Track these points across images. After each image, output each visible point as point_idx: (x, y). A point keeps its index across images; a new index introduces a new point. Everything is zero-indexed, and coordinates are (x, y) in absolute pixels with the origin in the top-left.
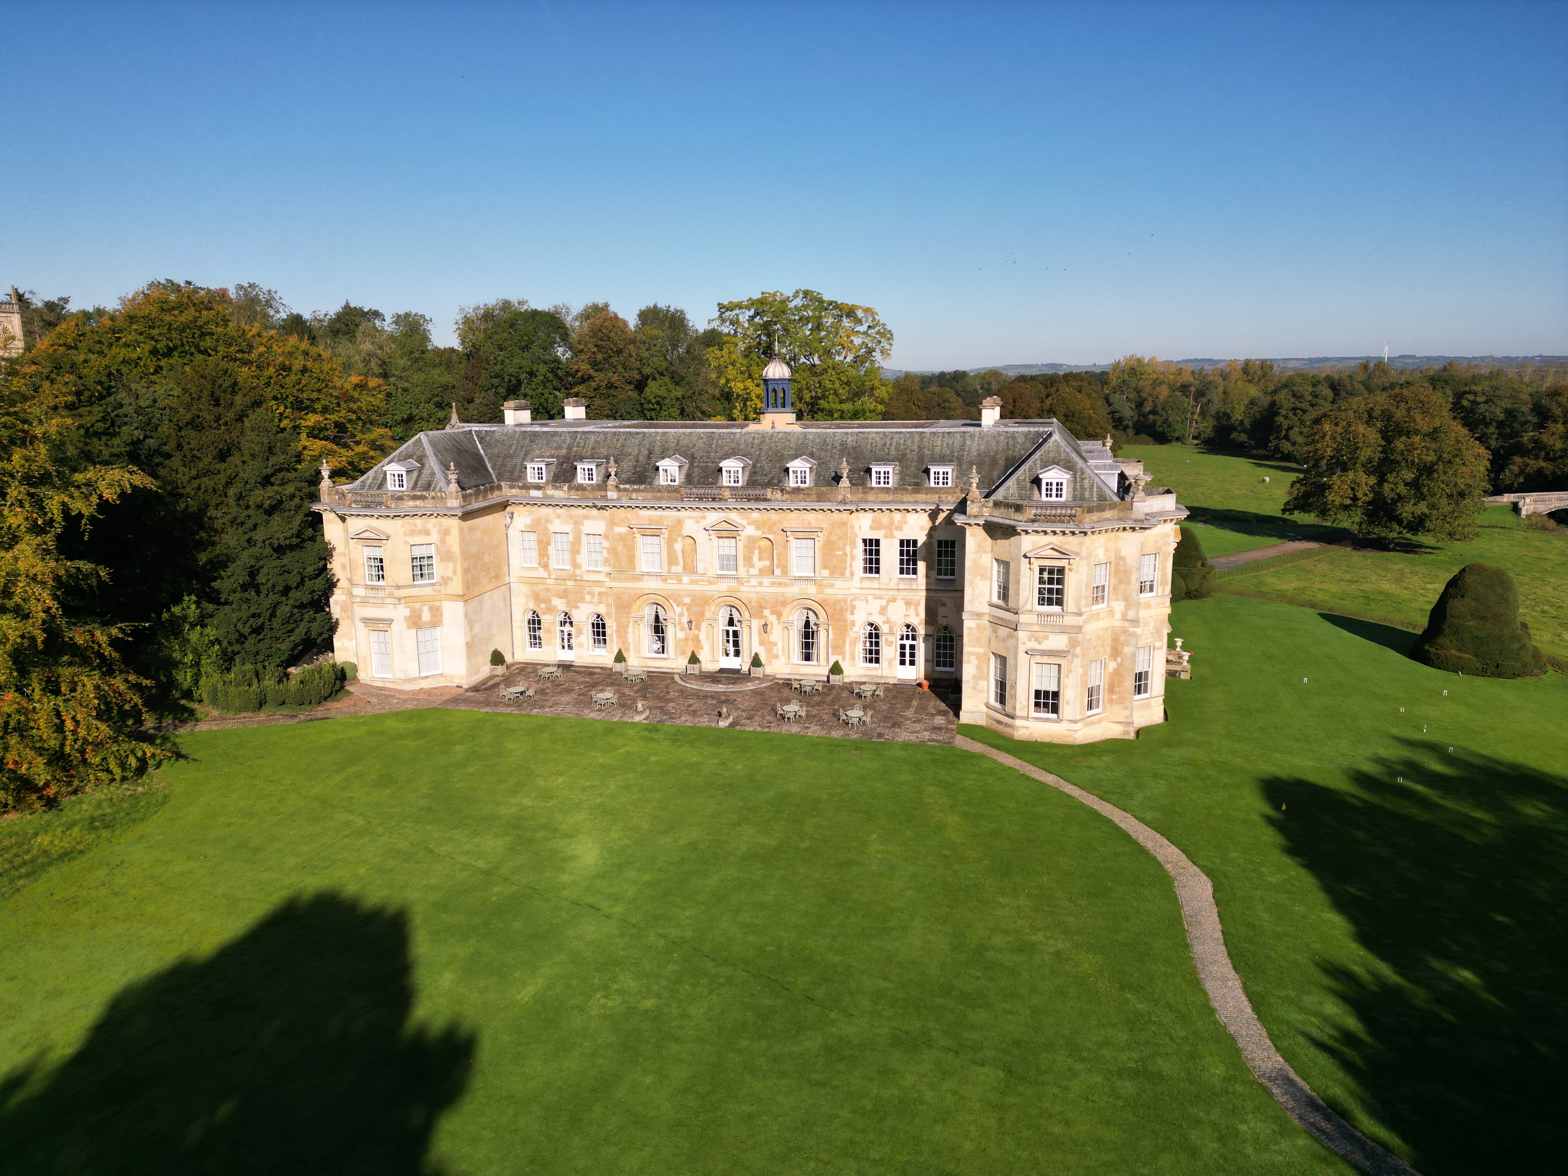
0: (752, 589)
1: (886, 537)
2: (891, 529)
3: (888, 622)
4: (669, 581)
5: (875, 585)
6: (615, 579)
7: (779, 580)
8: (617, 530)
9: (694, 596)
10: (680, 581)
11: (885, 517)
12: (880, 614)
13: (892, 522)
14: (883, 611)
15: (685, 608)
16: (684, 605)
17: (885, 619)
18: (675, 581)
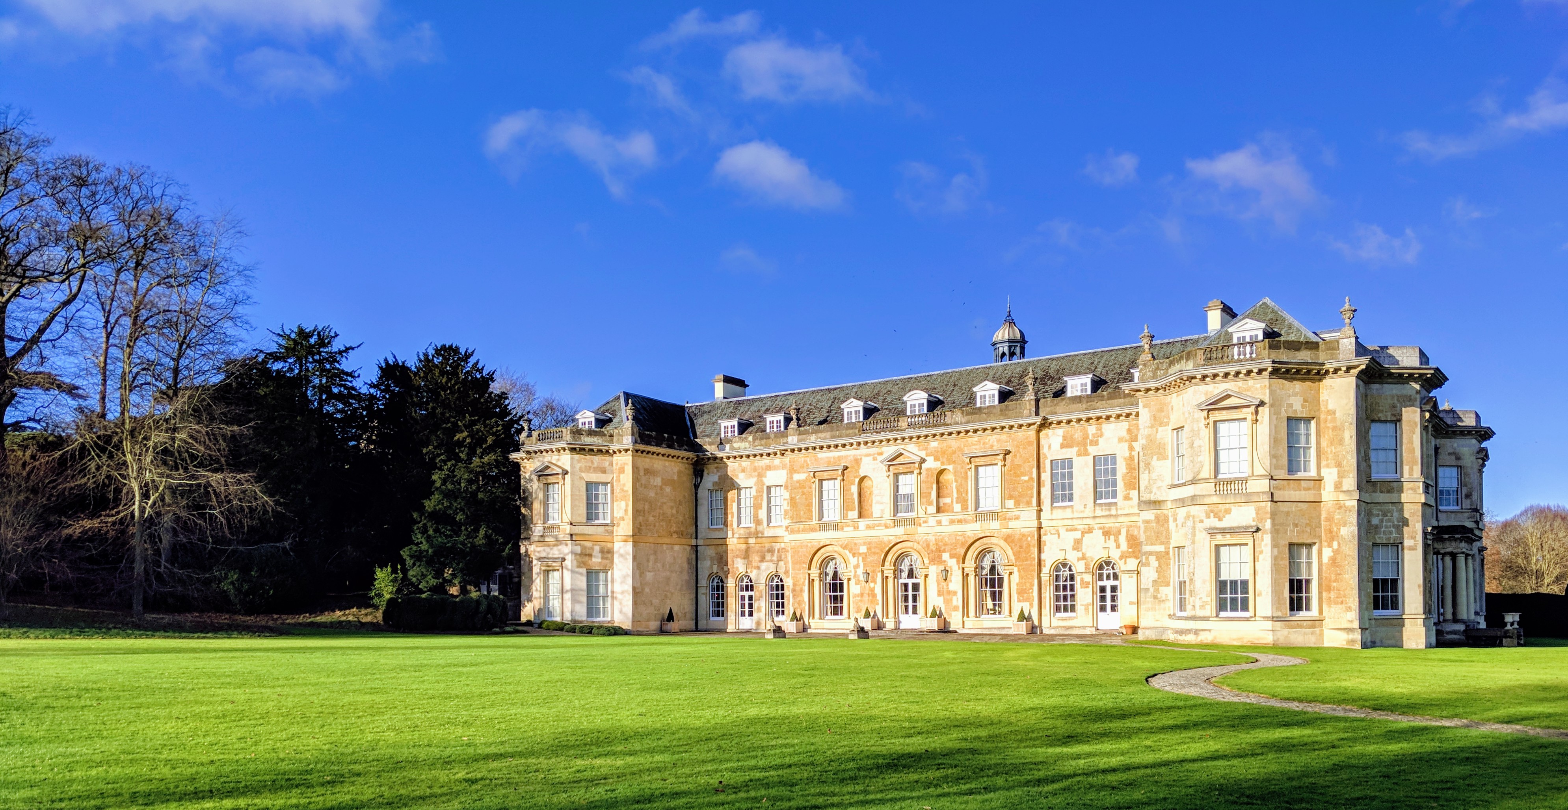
0: (929, 530)
1: (1079, 455)
2: (1085, 445)
3: (1083, 558)
4: (845, 529)
5: (1068, 513)
6: (792, 532)
7: (959, 517)
8: (797, 477)
9: (870, 543)
10: (856, 528)
11: (1076, 431)
12: (1074, 549)
13: (1086, 437)
14: (1077, 545)
15: (860, 558)
16: (860, 554)
17: (1080, 555)
18: (852, 528)
